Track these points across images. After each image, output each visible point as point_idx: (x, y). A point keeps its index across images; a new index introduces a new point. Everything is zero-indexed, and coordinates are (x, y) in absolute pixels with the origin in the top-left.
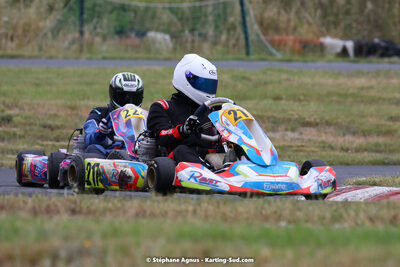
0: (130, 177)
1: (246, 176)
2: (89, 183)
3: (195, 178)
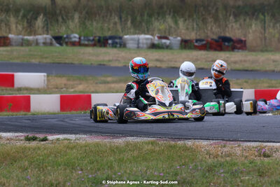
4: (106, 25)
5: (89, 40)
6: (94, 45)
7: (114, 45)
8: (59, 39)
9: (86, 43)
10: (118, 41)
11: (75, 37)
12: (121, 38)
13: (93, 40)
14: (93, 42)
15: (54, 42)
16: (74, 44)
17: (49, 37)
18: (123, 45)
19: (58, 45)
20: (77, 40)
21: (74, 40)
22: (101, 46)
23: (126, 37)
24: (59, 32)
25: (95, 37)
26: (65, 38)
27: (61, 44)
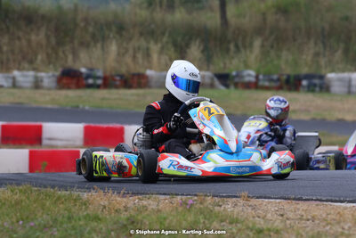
0: (125, 167)
1: (215, 162)
2: (97, 173)
3: (174, 166)
4: (304, 57)
5: (271, 80)
6: (280, 88)
7: (311, 88)
8: (224, 78)
9: (267, 84)
10: (316, 81)
11: (250, 74)
12: (322, 77)
13: (278, 80)
14: (278, 84)
15: (217, 82)
16: (248, 86)
17: (208, 74)
18: (325, 88)
19: (222, 88)
20: (253, 79)
21: (247, 79)
22: (290, 90)
23: (331, 76)
24: (225, 67)
25: (282, 75)
26: (234, 77)
27: (227, 86)
